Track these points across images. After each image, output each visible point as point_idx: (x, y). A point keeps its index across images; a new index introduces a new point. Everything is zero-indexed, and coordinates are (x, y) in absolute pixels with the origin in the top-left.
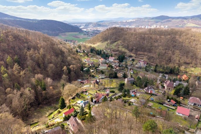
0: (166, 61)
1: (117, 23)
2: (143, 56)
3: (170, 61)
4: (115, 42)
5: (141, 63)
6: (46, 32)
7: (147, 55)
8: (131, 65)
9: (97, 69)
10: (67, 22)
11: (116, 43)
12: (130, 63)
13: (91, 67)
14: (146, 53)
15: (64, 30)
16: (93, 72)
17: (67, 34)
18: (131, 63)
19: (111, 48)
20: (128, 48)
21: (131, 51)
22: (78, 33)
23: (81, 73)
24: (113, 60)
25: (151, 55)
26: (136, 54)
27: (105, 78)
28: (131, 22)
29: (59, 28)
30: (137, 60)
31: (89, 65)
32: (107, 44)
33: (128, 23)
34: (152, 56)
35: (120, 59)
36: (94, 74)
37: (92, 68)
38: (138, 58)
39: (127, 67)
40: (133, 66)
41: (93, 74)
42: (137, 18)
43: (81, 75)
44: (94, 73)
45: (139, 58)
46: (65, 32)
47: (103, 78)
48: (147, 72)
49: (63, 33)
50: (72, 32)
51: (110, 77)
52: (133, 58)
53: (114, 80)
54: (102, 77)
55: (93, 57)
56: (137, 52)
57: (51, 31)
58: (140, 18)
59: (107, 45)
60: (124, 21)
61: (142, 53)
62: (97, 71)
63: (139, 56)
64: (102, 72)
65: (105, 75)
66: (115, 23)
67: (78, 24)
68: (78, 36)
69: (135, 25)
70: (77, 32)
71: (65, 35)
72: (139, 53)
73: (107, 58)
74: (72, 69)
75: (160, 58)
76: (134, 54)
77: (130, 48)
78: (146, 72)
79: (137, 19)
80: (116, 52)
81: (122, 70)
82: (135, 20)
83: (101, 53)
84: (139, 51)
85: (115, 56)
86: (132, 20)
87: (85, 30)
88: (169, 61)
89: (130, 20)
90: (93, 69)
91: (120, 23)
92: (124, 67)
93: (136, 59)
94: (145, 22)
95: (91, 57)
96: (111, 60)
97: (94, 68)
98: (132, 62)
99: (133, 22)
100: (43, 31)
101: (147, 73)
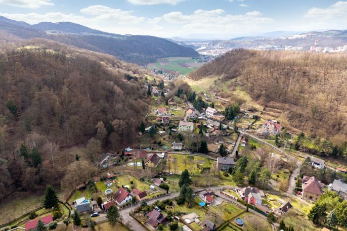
0: (328, 127)
1: (268, 41)
2: (279, 111)
3: (339, 129)
4: (233, 77)
5: (269, 127)
6: (135, 55)
7: (288, 110)
8: (248, 128)
9: (173, 129)
10: (181, 39)
11: (234, 80)
12: (247, 124)
13: (162, 124)
14: (287, 106)
15: (166, 54)
16: (162, 135)
17: (170, 60)
18: (249, 124)
19: (220, 89)
20: (252, 91)
21: (256, 98)
22: (191, 58)
23: (139, 134)
24: (212, 115)
25: (297, 110)
26: (266, 106)
27: (182, 150)
28: (297, 39)
29: (159, 49)
30: (264, 119)
31: (161, 121)
32: (215, 81)
33: (292, 40)
34: (299, 112)
35: (227, 113)
36: (164, 139)
37: (163, 127)
38: (268, 114)
39: (236, 132)
40: (251, 130)
41: (162, 139)
42: (312, 32)
43: (137, 138)
44: (165, 137)
45: (270, 115)
46: (168, 57)
47: (178, 150)
48: (279, 147)
49: (164, 59)
50: (180, 56)
51: (190, 150)
52: (256, 114)
53: (197, 157)
54: (177, 148)
55: (178, 105)
56: (269, 102)
57: (143, 54)
58: (317, 32)
59: (216, 84)
60: (282, 38)
61: (278, 104)
62: (170, 134)
63: (270, 110)
64: (180, 138)
65: (184, 143)
66: (264, 41)
67: (197, 42)
68: (188, 64)
69: (305, 44)
70: (190, 56)
71: (166, 61)
72: (271, 104)
73: (204, 109)
74: (115, 127)
75: (315, 119)
76: (262, 105)
77: (256, 91)
78: (276, 147)
79: (309, 34)
80: (227, 97)
81: (224, 138)
82: (305, 36)
83: (194, 99)
84: (273, 100)
85: (222, 106)
86: (299, 36)
87: (205, 53)
88: (337, 127)
89: (295, 37)
90: (164, 130)
91: (274, 40)
92: (231, 132)
93: (262, 116)
94: (326, 39)
95: (174, 105)
96: (210, 114)
97: (166, 128)
98: (252, 121)
99: (301, 39)
100: (132, 54)
101: (278, 149)
